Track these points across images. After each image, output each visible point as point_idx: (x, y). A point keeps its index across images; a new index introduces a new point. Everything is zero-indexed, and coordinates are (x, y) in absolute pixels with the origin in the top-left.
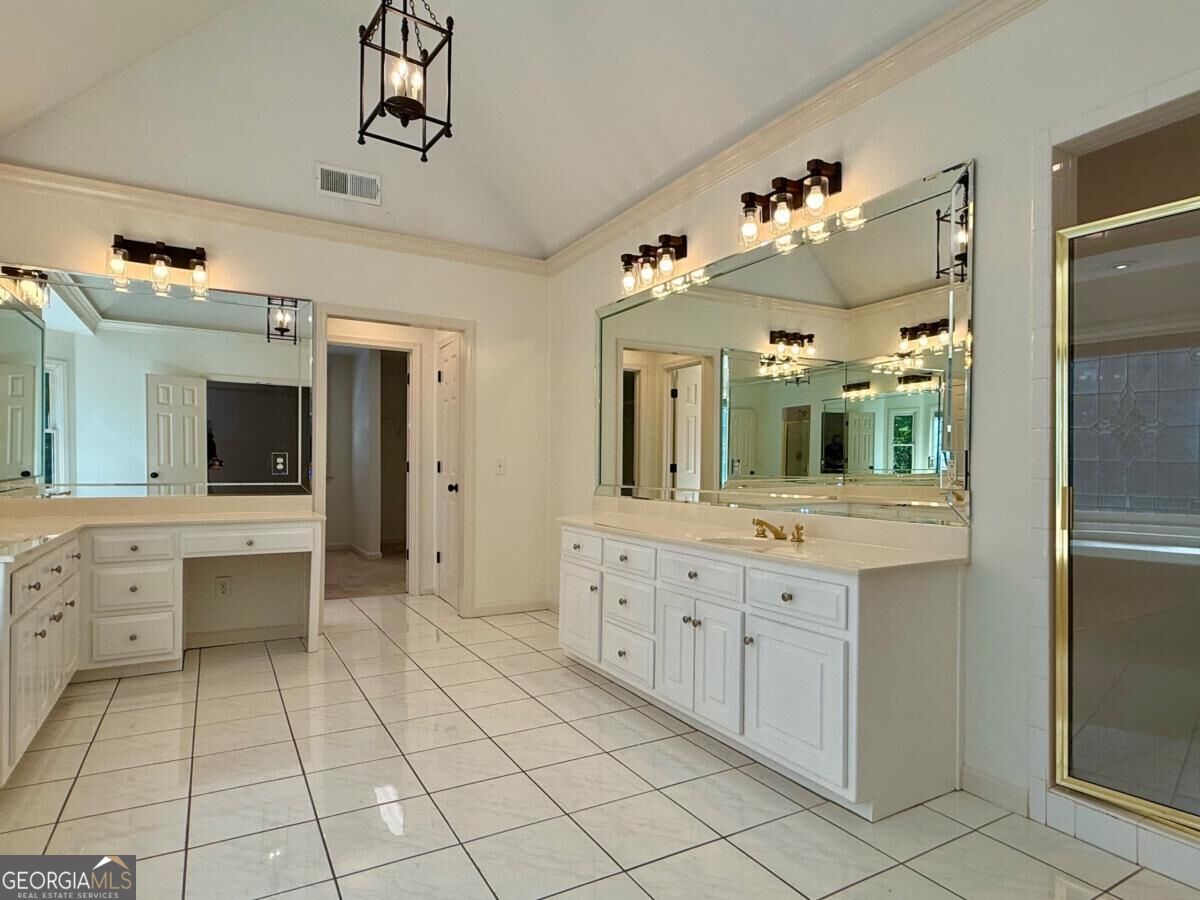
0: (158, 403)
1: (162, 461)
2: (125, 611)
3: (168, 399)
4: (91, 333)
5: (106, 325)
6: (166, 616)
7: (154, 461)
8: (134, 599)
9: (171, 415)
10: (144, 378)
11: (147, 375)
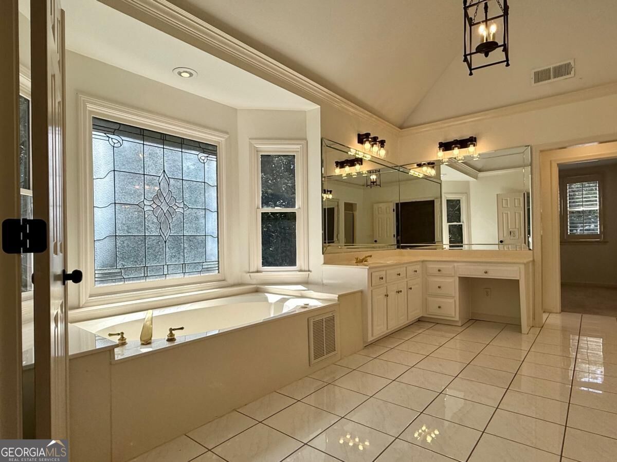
0: (503, 207)
1: (505, 235)
2: (436, 296)
3: (507, 205)
4: (475, 180)
5: (481, 174)
6: (452, 301)
7: (501, 235)
8: (439, 291)
9: (509, 212)
10: (496, 195)
11: (497, 195)
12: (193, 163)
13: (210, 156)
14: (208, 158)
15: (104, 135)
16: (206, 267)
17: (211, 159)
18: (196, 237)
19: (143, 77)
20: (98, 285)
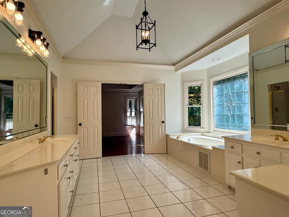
12: (238, 84)
13: (245, 79)
14: (244, 80)
15: (215, 86)
16: (244, 128)
17: (245, 80)
18: (240, 115)
19: (223, 62)
20: (215, 128)
